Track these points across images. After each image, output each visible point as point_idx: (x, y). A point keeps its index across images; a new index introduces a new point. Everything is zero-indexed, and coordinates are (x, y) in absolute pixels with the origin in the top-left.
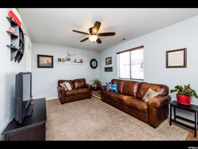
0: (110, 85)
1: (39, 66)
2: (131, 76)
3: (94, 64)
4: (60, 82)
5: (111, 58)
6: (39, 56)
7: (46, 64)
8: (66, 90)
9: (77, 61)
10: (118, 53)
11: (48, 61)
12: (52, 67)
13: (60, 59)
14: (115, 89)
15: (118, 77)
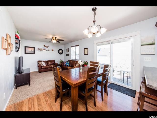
0: (66, 63)
1: (25, 53)
2: (76, 58)
3: (61, 51)
4: (39, 62)
5: (69, 49)
6: (25, 47)
7: (30, 52)
8: (42, 66)
9: (50, 50)
10: (71, 47)
11: (31, 50)
12: (34, 53)
13: (39, 49)
14: (68, 64)
15: (71, 59)
